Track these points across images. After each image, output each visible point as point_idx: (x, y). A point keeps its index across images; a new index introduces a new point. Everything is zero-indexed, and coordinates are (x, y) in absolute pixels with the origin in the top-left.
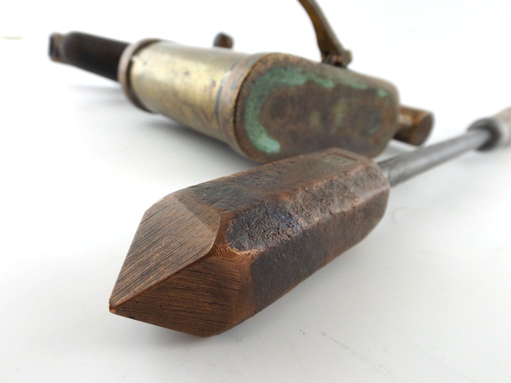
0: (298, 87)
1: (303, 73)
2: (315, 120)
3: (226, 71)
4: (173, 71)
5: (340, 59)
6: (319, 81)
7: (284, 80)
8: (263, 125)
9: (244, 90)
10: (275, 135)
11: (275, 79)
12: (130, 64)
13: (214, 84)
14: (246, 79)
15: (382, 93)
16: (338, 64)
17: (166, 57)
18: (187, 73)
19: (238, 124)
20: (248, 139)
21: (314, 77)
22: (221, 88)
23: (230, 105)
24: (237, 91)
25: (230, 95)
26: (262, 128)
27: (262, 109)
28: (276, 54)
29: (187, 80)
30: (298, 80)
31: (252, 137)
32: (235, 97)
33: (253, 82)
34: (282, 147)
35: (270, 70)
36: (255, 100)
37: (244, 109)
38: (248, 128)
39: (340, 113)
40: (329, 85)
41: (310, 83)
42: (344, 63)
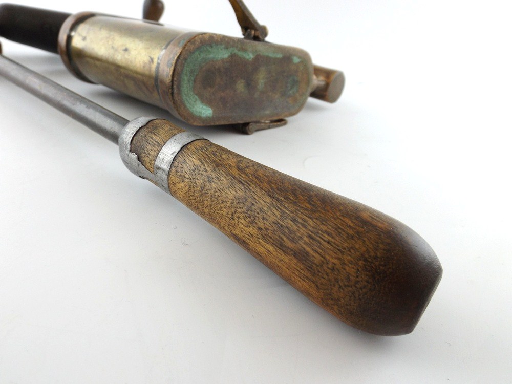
0: (222, 60)
1: (227, 48)
2: (240, 86)
3: (162, 50)
4: (113, 47)
5: (258, 33)
6: (240, 54)
7: (211, 56)
8: (196, 94)
9: (178, 67)
10: (208, 102)
11: (203, 55)
12: (69, 38)
13: (152, 60)
14: (178, 58)
15: (296, 60)
16: (256, 38)
17: (104, 33)
18: (126, 50)
19: (175, 95)
20: (185, 106)
21: (236, 51)
22: (159, 64)
23: (168, 80)
24: (172, 68)
25: (166, 71)
26: (196, 97)
27: (195, 81)
28: (203, 34)
29: (126, 56)
30: (223, 54)
31: (188, 105)
32: (171, 73)
33: (185, 59)
34: (214, 111)
35: (199, 48)
36: (188, 73)
37: (179, 82)
38: (184, 97)
39: (261, 79)
40: (250, 56)
41: (233, 56)
42: (260, 37)
